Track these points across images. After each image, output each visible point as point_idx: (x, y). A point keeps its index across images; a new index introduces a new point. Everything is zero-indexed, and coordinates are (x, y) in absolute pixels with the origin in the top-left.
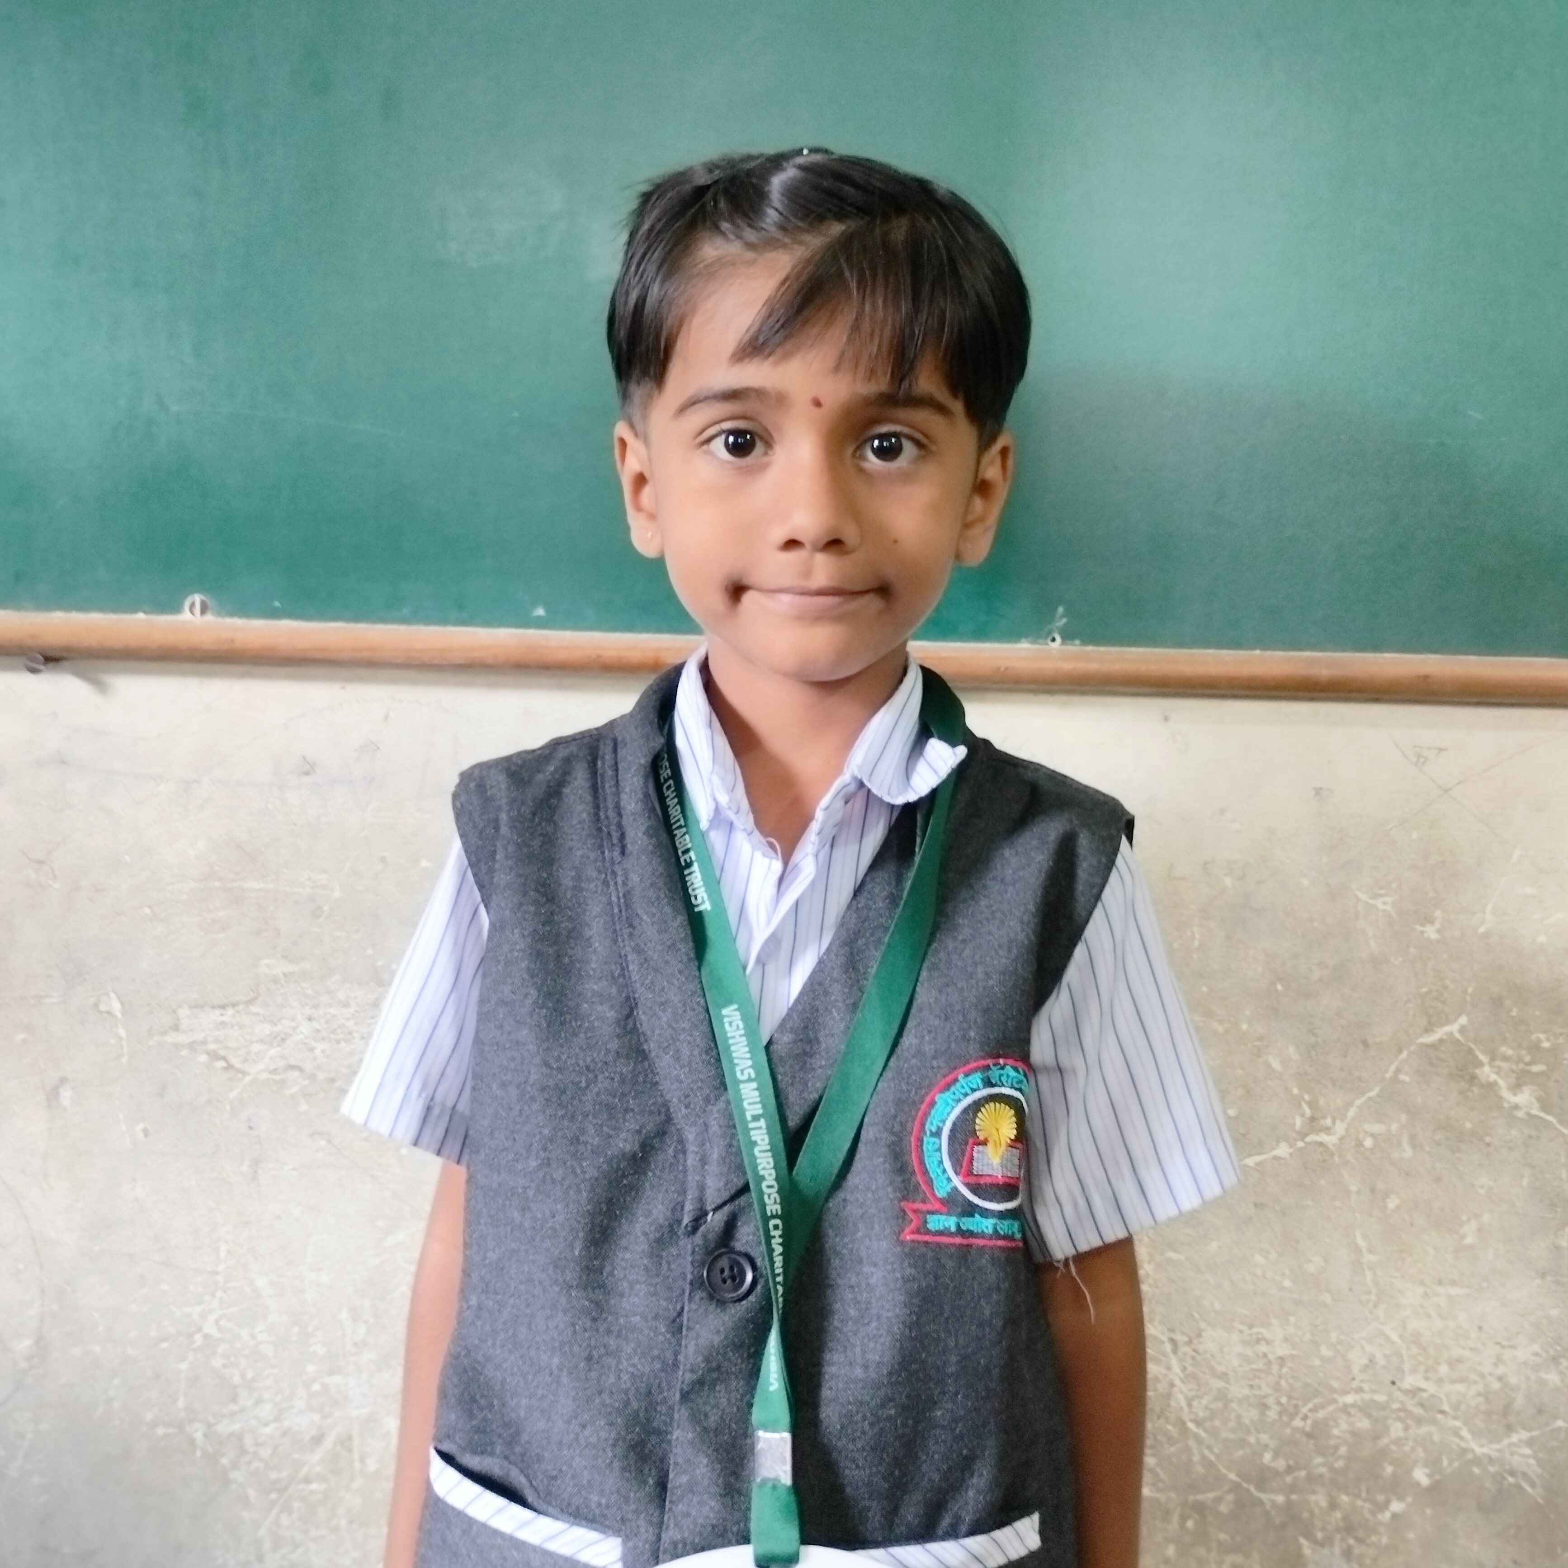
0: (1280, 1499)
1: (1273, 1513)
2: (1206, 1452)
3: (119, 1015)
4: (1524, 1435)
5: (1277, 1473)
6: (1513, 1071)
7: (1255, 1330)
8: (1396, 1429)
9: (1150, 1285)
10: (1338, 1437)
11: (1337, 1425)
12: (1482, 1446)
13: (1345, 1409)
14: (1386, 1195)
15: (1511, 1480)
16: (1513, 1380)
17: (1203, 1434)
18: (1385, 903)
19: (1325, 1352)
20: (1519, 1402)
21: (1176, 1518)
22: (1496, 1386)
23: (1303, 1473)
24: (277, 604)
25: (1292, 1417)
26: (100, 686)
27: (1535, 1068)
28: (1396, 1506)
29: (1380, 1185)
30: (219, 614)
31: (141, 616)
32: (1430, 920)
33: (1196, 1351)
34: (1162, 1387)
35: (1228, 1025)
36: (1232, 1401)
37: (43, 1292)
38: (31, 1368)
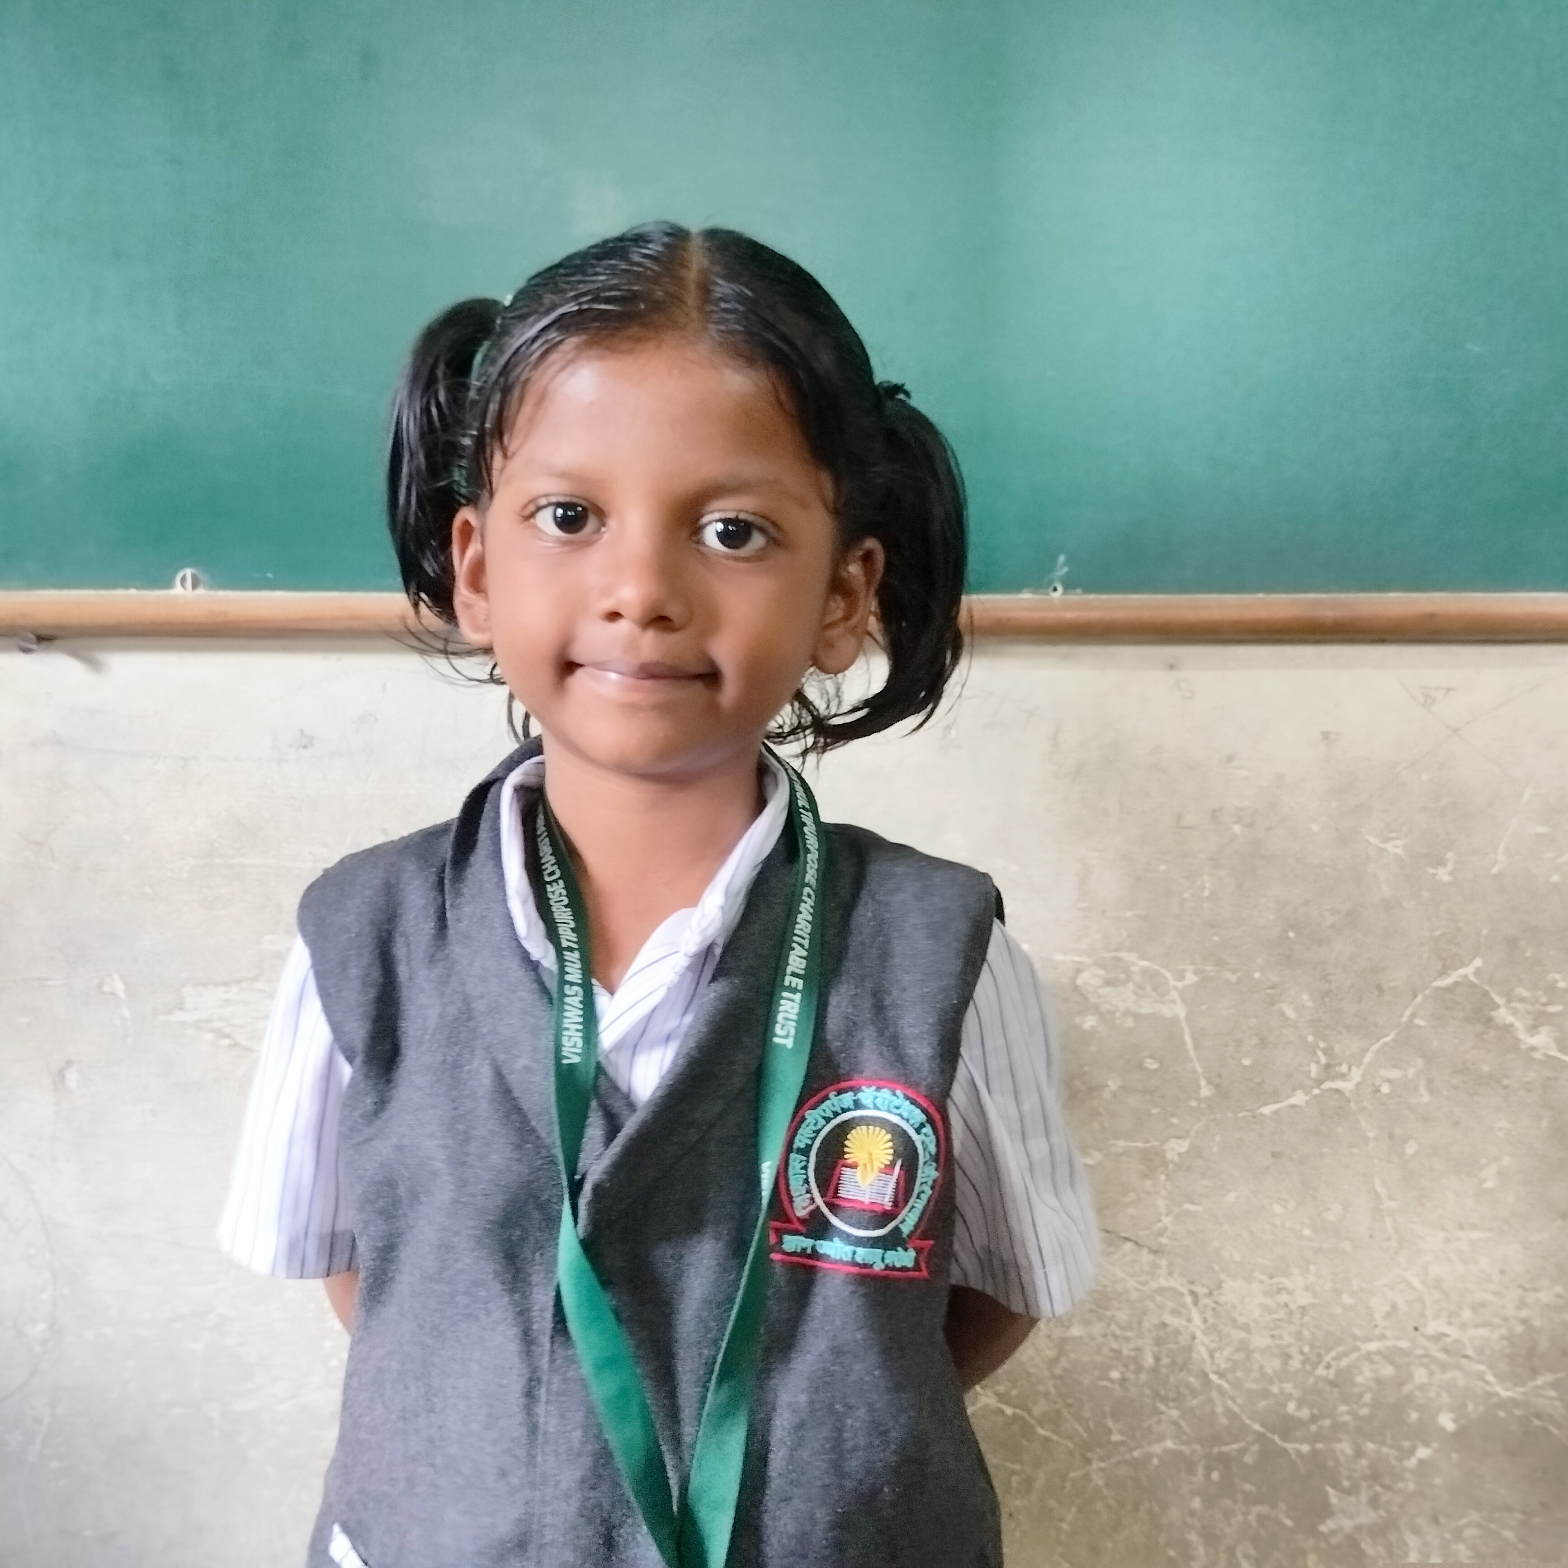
0: (1305, 1448)
1: (1299, 1462)
2: (1230, 1404)
3: (122, 995)
4: (1549, 1377)
5: (1301, 1423)
6: (1528, 1012)
7: (1275, 1280)
8: (1420, 1375)
9: (1169, 1238)
10: (1362, 1385)
11: (1361, 1373)
12: (1507, 1389)
13: (1368, 1356)
14: (1405, 1140)
15: (1537, 1422)
16: (1537, 1323)
17: (1226, 1385)
18: (1396, 847)
19: (1347, 1299)
20: (1544, 1344)
21: (1200, 1470)
22: (1520, 1329)
23: (1327, 1422)
24: (270, 575)
25: (1315, 1366)
26: (94, 665)
27: (1552, 1009)
28: (1423, 1453)
29: (1398, 1131)
30: (211, 587)
31: (133, 591)
32: (1441, 863)
33: (1216, 1302)
34: (1184, 1340)
35: (1239, 974)
36: (1254, 1351)
37: (54, 1276)
38: (46, 1352)
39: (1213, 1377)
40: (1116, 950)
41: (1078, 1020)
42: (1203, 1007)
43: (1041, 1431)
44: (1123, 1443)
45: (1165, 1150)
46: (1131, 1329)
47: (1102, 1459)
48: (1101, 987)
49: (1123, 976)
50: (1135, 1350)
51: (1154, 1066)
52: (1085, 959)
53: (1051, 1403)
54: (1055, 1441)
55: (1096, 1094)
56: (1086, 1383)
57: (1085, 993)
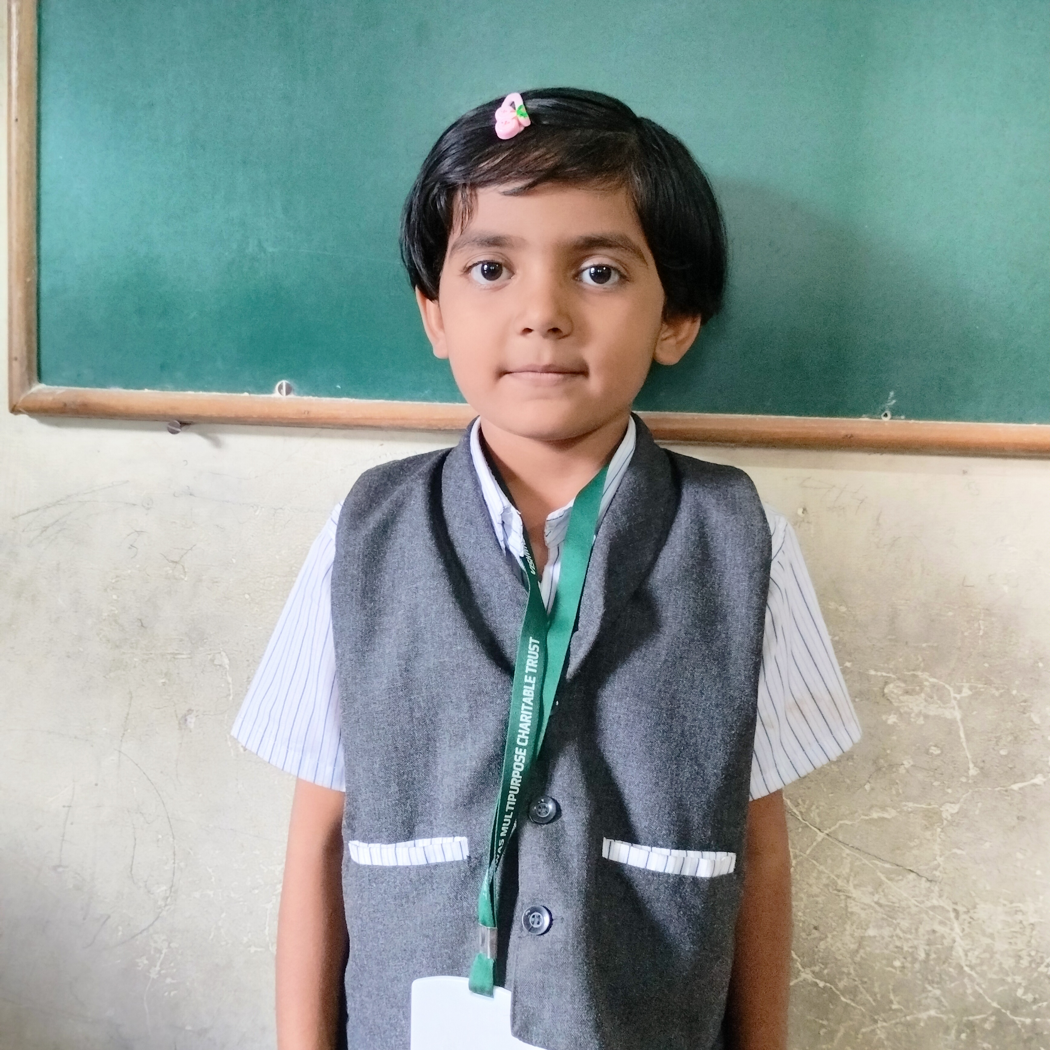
0: (1028, 1021)
1: (1023, 1031)
2: (977, 988)
3: (227, 667)
5: (1026, 1003)
7: (1014, 905)
9: (940, 872)
17: (975, 975)
21: (953, 1032)
23: (1045, 1004)
24: (339, 387)
25: (1039, 964)
26: (217, 444)
30: (299, 394)
31: (246, 394)
33: (971, 918)
34: (947, 942)
35: (1002, 691)
36: (996, 953)
37: (174, 854)
38: (166, 905)
39: (966, 969)
40: (914, 670)
41: (884, 717)
42: (975, 713)
43: (843, 999)
44: (900, 1010)
45: (942, 811)
46: (911, 933)
47: (885, 1021)
48: (901, 695)
49: (918, 688)
50: (911, 947)
51: (938, 752)
52: (891, 675)
53: (851, 981)
54: (852, 1006)
55: (894, 770)
56: (876, 968)
57: (889, 698)
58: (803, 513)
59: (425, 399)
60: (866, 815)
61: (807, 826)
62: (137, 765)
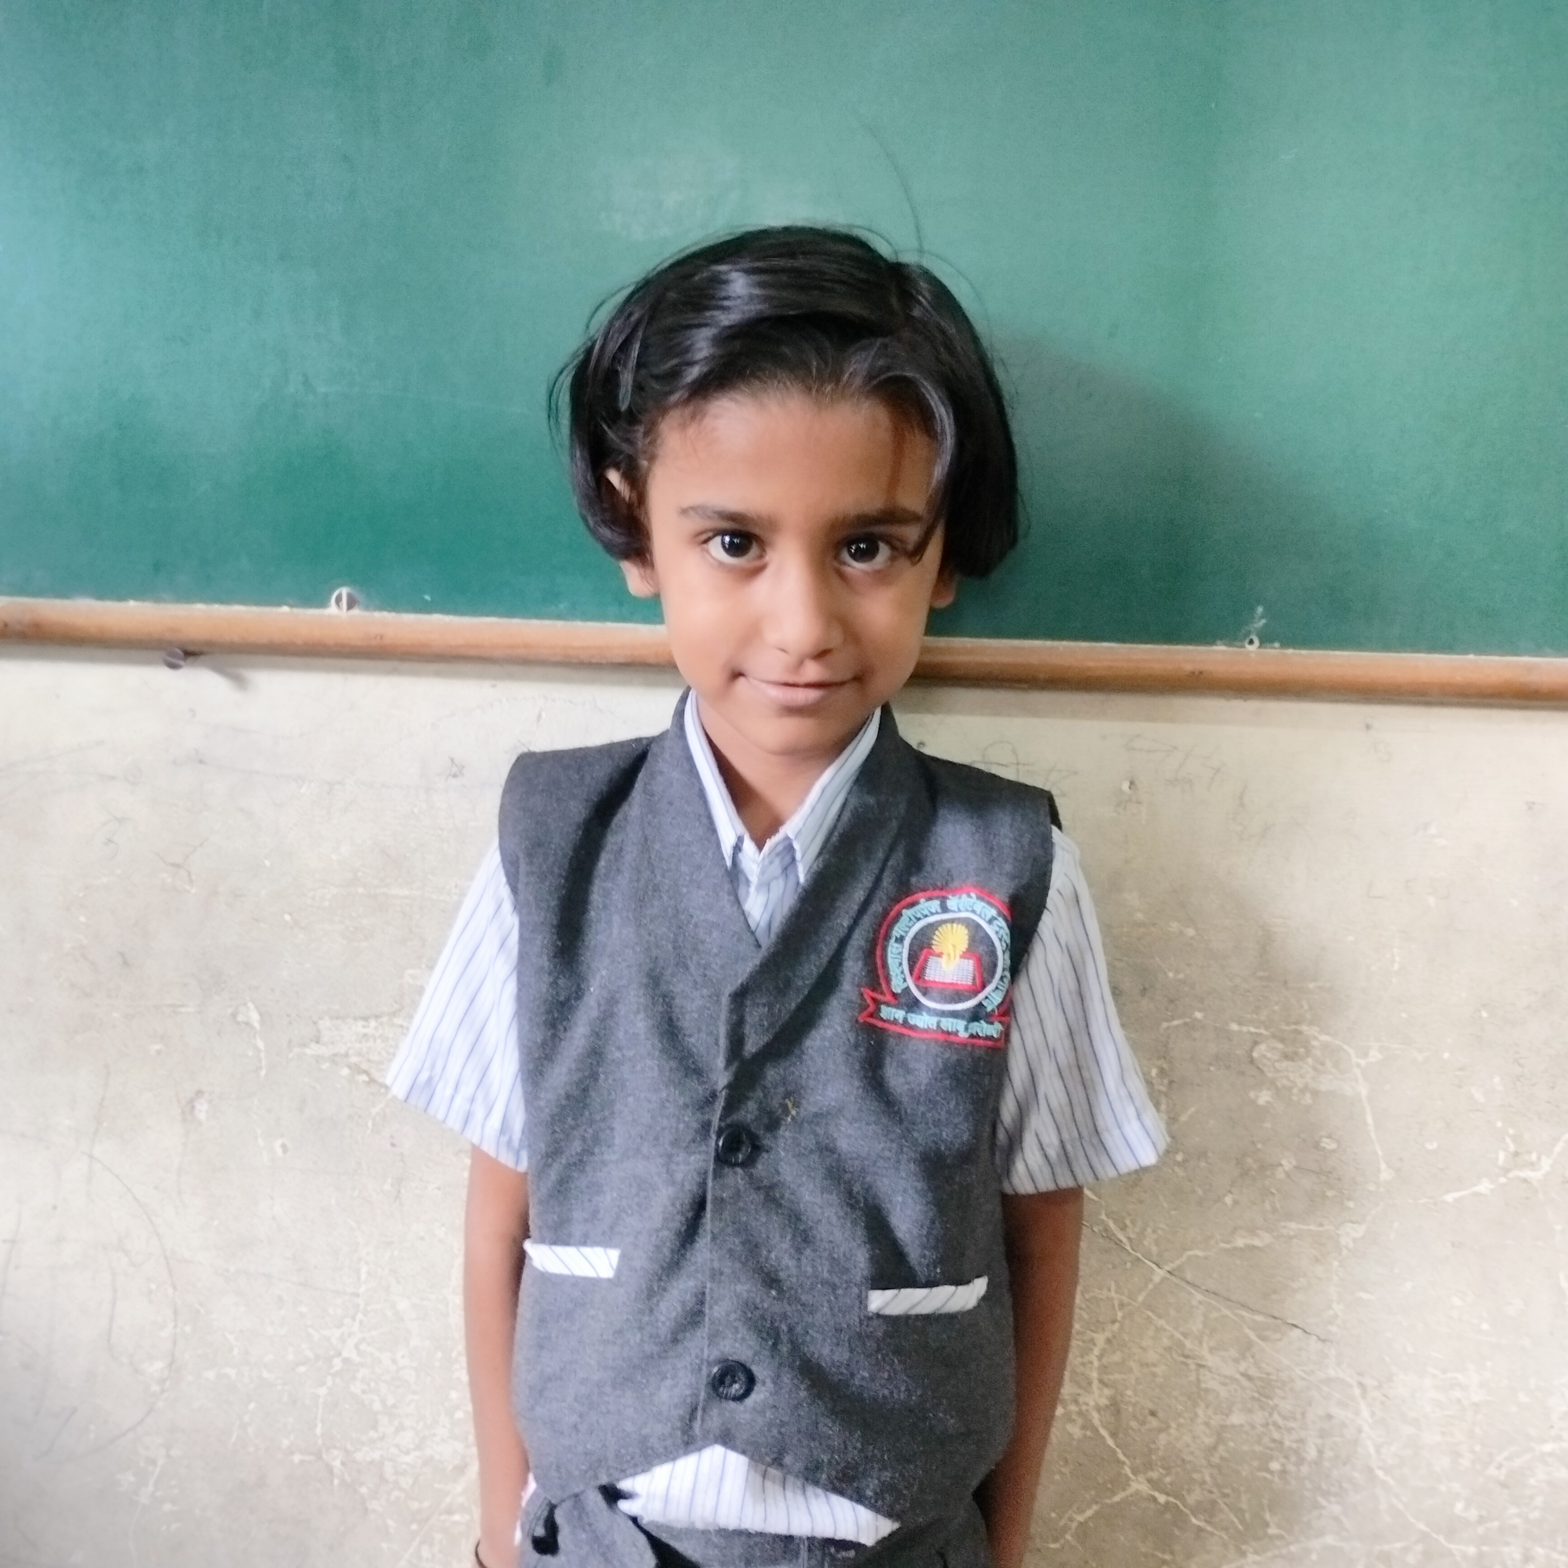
0: (1471, 1550)
1: (1463, 1565)
2: (1395, 1501)
3: (257, 1025)
5: (1468, 1524)
7: (1449, 1375)
9: (1339, 1326)
10: (1534, 1487)
11: (1534, 1474)
13: (1543, 1458)
17: (1392, 1482)
19: (1523, 1398)
23: (1496, 1524)
24: (427, 598)
25: (1486, 1465)
26: (240, 682)
30: (367, 608)
31: (285, 609)
33: (1385, 1395)
34: (1349, 1433)
35: (1428, 1054)
36: (1423, 1448)
37: (176, 1313)
38: (163, 1391)
39: (1380, 1473)
40: (1296, 1023)
41: (1252, 1094)
42: (1387, 1087)
43: (1194, 1521)
44: (1281, 1537)
45: (1338, 1235)
46: (1295, 1419)
47: (1256, 1553)
48: (1277, 1061)
49: (1302, 1050)
50: (1297, 1441)
51: (1333, 1146)
52: (1263, 1031)
53: (1205, 1493)
54: (1207, 1532)
55: (1268, 1173)
56: (1244, 1474)
57: (1261, 1067)
58: (1130, 788)
59: (559, 617)
60: (1227, 1242)
61: (1138, 1259)
62: (117, 1176)
